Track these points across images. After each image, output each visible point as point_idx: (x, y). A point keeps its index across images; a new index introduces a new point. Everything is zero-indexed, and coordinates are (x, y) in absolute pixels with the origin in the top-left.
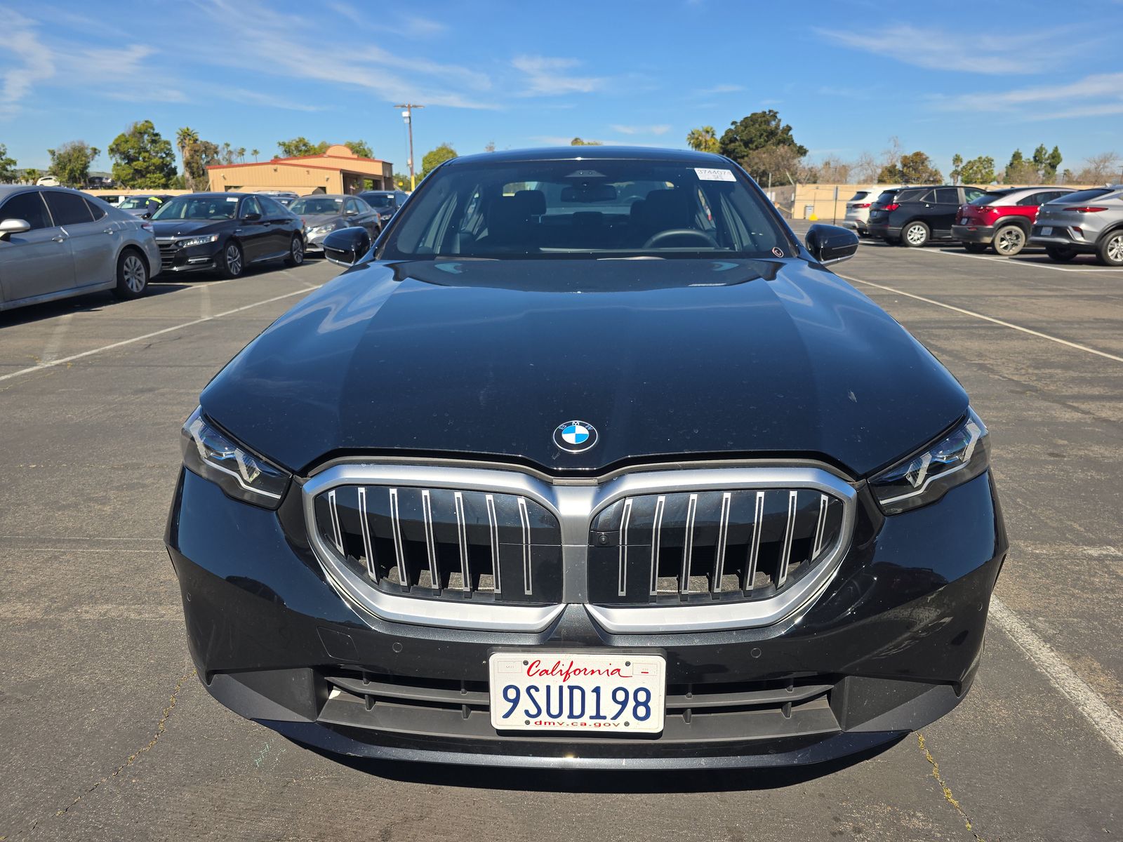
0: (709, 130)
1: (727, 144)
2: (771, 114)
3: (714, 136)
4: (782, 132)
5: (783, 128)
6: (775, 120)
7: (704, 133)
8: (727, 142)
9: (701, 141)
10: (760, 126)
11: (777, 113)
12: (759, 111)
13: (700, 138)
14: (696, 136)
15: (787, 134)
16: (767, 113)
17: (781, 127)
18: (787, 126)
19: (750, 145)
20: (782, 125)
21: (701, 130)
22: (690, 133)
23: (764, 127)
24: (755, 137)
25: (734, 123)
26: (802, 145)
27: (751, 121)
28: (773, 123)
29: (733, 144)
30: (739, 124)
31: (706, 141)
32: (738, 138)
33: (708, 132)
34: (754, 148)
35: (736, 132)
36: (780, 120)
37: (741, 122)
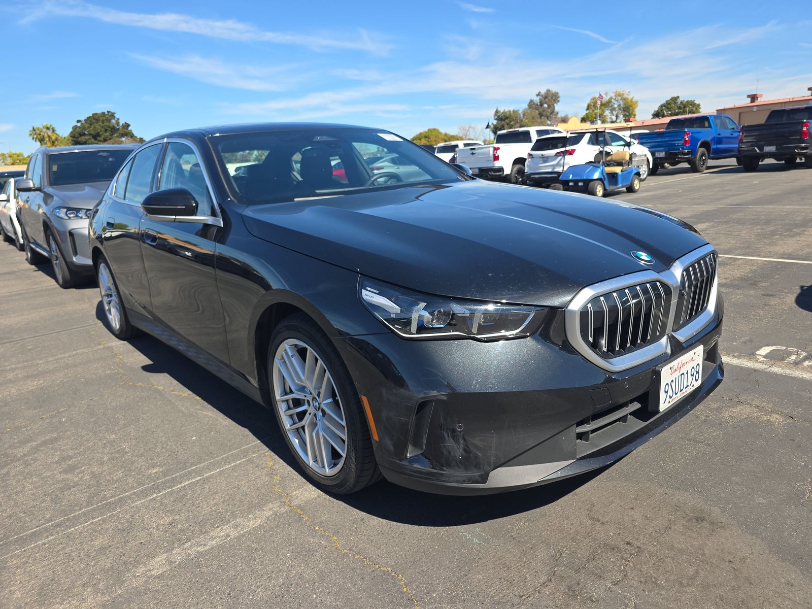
0: (49, 126)
1: (78, 138)
2: (110, 114)
3: (55, 132)
4: (123, 128)
5: (123, 124)
6: (114, 119)
7: (45, 130)
8: (77, 135)
9: (43, 136)
10: (103, 123)
11: (114, 113)
12: (99, 112)
13: (42, 133)
14: (38, 132)
15: (127, 129)
16: (106, 113)
17: (121, 124)
18: (126, 123)
19: (98, 138)
20: (122, 122)
21: (41, 127)
22: (31, 129)
23: (106, 123)
24: (101, 132)
25: (78, 121)
26: (142, 137)
27: (95, 119)
28: (114, 121)
29: (83, 137)
30: (84, 122)
31: (49, 136)
32: (86, 133)
33: (48, 128)
34: (103, 140)
35: (83, 127)
36: (118, 119)
37: (85, 120)
